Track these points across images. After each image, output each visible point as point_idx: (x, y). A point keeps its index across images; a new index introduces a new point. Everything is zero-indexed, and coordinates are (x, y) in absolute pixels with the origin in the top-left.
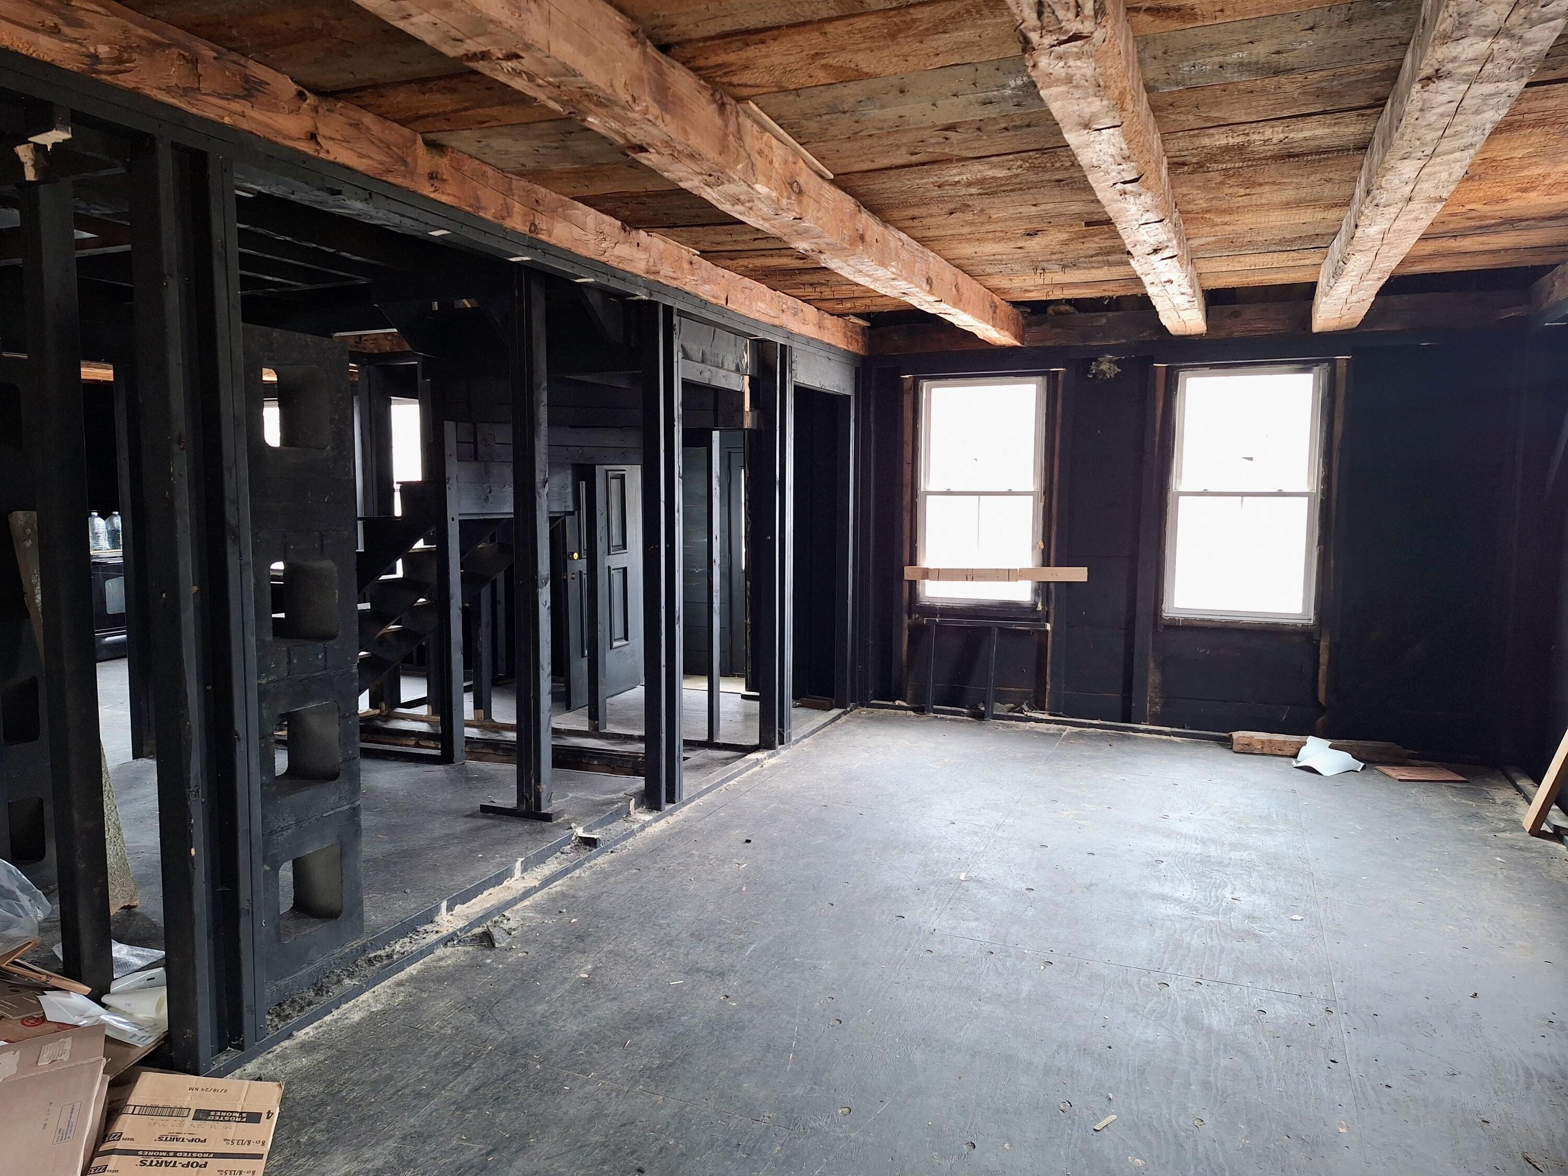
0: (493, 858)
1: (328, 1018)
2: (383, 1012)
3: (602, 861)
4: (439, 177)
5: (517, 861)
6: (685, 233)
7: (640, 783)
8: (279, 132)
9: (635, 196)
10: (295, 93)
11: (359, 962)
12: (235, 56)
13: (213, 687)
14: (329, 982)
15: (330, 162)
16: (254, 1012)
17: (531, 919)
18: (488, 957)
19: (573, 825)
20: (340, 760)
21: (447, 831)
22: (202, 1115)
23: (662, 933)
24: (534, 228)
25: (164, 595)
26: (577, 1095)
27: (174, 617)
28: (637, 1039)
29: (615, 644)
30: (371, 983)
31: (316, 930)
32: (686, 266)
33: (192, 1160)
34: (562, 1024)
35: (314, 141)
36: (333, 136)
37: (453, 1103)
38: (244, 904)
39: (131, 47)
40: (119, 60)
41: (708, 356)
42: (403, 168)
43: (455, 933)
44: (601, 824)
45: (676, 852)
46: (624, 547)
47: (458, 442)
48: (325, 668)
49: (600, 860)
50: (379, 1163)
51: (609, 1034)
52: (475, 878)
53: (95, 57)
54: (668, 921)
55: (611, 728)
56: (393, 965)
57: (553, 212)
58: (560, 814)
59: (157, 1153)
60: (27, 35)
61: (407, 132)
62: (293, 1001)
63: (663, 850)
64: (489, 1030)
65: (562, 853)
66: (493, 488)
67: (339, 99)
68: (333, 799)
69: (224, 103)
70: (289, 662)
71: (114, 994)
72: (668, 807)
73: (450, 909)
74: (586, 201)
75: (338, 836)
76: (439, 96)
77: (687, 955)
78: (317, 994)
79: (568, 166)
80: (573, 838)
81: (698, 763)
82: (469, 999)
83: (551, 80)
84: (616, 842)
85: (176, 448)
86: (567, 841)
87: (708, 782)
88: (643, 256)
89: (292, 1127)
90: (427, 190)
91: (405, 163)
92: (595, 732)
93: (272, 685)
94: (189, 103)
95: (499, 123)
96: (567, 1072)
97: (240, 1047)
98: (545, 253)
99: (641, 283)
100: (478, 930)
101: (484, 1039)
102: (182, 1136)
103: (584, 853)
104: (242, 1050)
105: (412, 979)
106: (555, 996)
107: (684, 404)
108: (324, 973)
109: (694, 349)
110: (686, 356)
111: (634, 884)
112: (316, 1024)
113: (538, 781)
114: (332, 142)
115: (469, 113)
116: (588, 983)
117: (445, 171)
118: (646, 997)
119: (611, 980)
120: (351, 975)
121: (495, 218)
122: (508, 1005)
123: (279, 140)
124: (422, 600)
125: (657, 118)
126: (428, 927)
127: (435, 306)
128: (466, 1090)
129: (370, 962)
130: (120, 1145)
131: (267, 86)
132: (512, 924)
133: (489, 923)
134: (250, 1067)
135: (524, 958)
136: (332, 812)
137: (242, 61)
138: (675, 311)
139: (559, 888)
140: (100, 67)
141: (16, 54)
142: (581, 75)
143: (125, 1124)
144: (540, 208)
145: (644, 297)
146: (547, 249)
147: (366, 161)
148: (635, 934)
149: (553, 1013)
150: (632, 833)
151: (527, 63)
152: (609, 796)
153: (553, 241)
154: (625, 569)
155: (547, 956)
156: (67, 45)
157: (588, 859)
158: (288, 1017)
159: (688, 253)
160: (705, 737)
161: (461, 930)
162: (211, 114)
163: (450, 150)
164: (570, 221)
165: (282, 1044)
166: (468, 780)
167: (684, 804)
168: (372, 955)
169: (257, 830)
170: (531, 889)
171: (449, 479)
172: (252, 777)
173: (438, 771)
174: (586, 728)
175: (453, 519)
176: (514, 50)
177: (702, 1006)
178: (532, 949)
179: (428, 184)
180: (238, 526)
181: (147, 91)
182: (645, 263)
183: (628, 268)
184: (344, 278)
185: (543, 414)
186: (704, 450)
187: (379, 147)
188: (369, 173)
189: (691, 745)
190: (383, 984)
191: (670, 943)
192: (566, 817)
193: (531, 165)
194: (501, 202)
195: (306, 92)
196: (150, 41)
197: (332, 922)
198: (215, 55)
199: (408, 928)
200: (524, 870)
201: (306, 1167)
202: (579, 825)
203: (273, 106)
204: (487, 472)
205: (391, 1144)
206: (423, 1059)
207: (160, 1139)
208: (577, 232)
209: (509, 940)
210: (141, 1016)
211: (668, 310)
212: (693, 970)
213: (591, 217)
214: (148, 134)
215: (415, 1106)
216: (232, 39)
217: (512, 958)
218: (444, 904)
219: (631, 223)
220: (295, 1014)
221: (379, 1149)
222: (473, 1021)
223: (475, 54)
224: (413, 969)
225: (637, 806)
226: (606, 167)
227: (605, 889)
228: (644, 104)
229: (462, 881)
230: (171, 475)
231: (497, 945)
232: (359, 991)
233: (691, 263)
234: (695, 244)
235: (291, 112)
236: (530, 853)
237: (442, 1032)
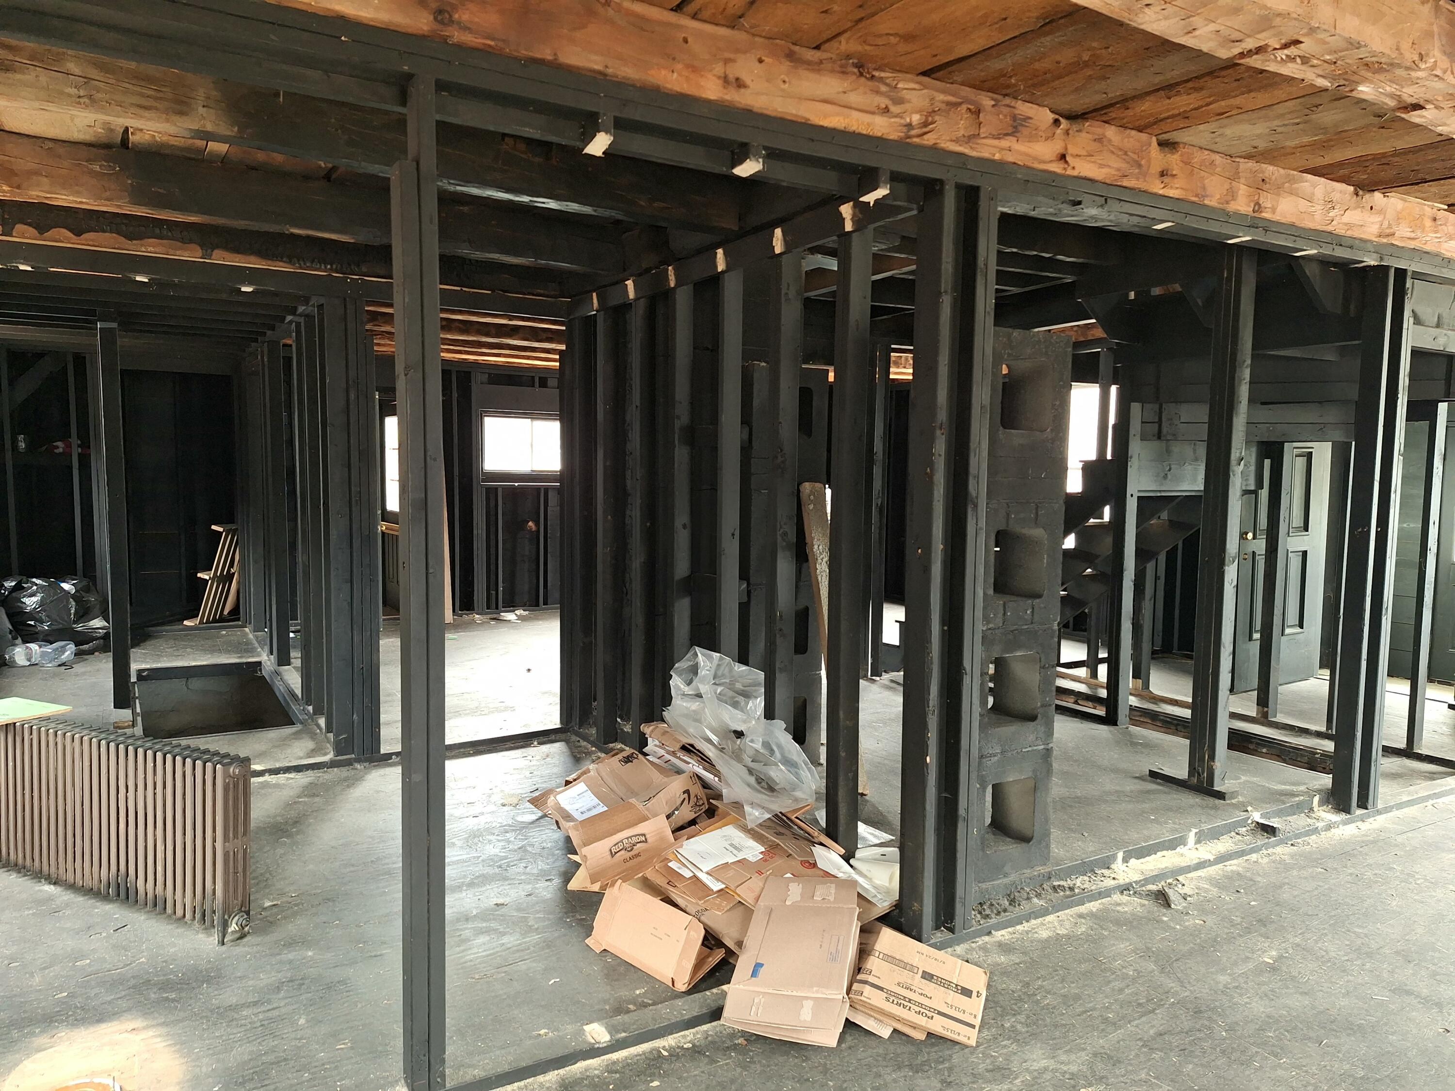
0: (1166, 823)
1: (1019, 927)
2: (1068, 937)
3: (1282, 851)
4: (1169, 173)
5: (1190, 831)
6: (1433, 188)
7: (1326, 780)
8: (1035, 159)
9: (1375, 157)
10: (1052, 121)
11: (1045, 886)
12: (1007, 100)
13: (949, 628)
14: (1020, 897)
15: (1075, 177)
16: (964, 904)
17: (1207, 891)
18: (1164, 915)
19: (1249, 808)
20: (1039, 704)
21: (1118, 788)
22: (927, 976)
23: (1359, 941)
24: (1258, 205)
25: (920, 551)
26: (1268, 1075)
27: (927, 569)
28: (1333, 1041)
29: (1288, 631)
30: (1057, 908)
31: (1010, 849)
32: (1428, 223)
33: (922, 1010)
34: (1248, 1000)
35: (1062, 161)
36: (1079, 153)
37: (1140, 1039)
38: (962, 812)
39: (934, 111)
40: (925, 124)
41: (1445, 320)
42: (1137, 171)
43: (1130, 884)
44: (1279, 813)
45: (1370, 861)
46: (1306, 528)
47: (1142, 422)
48: (1032, 623)
49: (1279, 850)
50: (1074, 1068)
51: (1301, 1026)
52: (1149, 838)
53: (909, 126)
54: (1365, 931)
55: (1280, 718)
56: (1073, 898)
57: (1278, 189)
58: (1234, 794)
59: (897, 995)
60: (867, 118)
61: (1143, 136)
62: (992, 905)
63: (1354, 856)
64: (1172, 985)
65: (1237, 834)
66: (1172, 466)
67: (1087, 119)
68: (1032, 737)
69: (996, 142)
70: (1004, 614)
71: (858, 859)
72: (1360, 812)
73: (1125, 860)
74: (1315, 172)
75: (1034, 771)
76: (1185, 97)
77: (1392, 972)
78: (1010, 904)
79: (1306, 140)
80: (1250, 821)
81: (1393, 771)
82: (1148, 948)
83: (1328, 57)
84: (1298, 836)
85: (938, 432)
86: (1243, 823)
87: (1409, 794)
88: (1377, 219)
89: (996, 1011)
90: (1157, 188)
91: (1140, 166)
92: (1264, 719)
93: (990, 632)
94: (971, 148)
95: (1240, 111)
96: (1255, 1049)
97: (952, 930)
98: (1266, 231)
99: (1369, 247)
100: (1153, 887)
101: (1166, 990)
102: (912, 987)
103: (1262, 840)
104: (953, 933)
105: (1092, 915)
106: (1238, 971)
107: (1412, 376)
108: (1016, 887)
109: (1428, 314)
110: (1418, 321)
111: (1321, 884)
112: (1010, 930)
113: (1212, 757)
114: (1078, 159)
115: (1211, 107)
116: (1273, 969)
117: (1175, 166)
118: (1344, 1002)
119: (1300, 973)
120: (1038, 896)
121: (1219, 203)
122: (1188, 966)
123: (1036, 165)
124: (1089, 570)
125: (1445, 72)
126: (1106, 872)
127: (1132, 295)
128: (1152, 1032)
129: (1055, 889)
130: (871, 979)
131: (1030, 121)
132: (1186, 890)
133: (1163, 883)
134: (960, 949)
135: (1201, 925)
136: (1030, 749)
137: (1013, 104)
138: (1409, 274)
139: (1234, 868)
140: (913, 132)
141: (860, 134)
142: (1365, 46)
143: (873, 963)
144: (1265, 187)
145: (1373, 263)
146: (1268, 226)
147: (1105, 170)
148: (1326, 935)
149: (1237, 987)
150: (1315, 831)
151: (1308, 46)
152: (1288, 787)
153: (1276, 217)
154: (1305, 553)
155: (1226, 930)
156: (893, 120)
157: (1267, 846)
158: (987, 916)
159: (1433, 208)
160: (1402, 744)
161: (1136, 882)
162: (986, 154)
163: (1181, 146)
164: (1297, 195)
165: (983, 938)
166: (1134, 744)
167: (1379, 812)
168: (1056, 883)
169: (975, 753)
170: (1205, 862)
171: (1131, 457)
172: (973, 707)
173: (1103, 730)
174: (1253, 714)
175: (1132, 495)
176: (1296, 37)
177: (1414, 1031)
178: (1211, 921)
179: (1158, 182)
180: (977, 497)
181: (943, 145)
182: (1377, 226)
183: (1356, 234)
184: (1054, 278)
185: (1244, 391)
186: (1425, 424)
187: (1118, 156)
188: (1108, 181)
189: (1388, 751)
190: (1066, 911)
191: (1369, 955)
192: (1241, 799)
193: (1262, 145)
194: (1227, 186)
195: (1061, 119)
196: (948, 103)
197: (1024, 845)
198: (993, 103)
199: (1087, 868)
200: (1198, 842)
201: (1010, 1049)
202: (1256, 809)
203: (1033, 138)
204: (1168, 451)
205: (1084, 1056)
206: (1108, 990)
207: (899, 984)
208: (1303, 204)
209: (1184, 905)
210: (877, 882)
211: (1401, 274)
212: (1401, 991)
213: (1320, 186)
214: (937, 180)
215: (1103, 1030)
216: (1008, 87)
217: (1190, 922)
218: (1120, 855)
219: (1364, 187)
220: (993, 916)
221: (1073, 1057)
222: (1153, 971)
223: (1251, 51)
224: (1093, 906)
225: (1321, 803)
226: (1352, 133)
227: (1287, 881)
228: (1433, 60)
229: (1137, 836)
230: (933, 454)
231: (1173, 906)
232: (1044, 912)
233: (1435, 220)
234: (1441, 199)
235: (1047, 139)
236: (1206, 827)
237: (1124, 970)
